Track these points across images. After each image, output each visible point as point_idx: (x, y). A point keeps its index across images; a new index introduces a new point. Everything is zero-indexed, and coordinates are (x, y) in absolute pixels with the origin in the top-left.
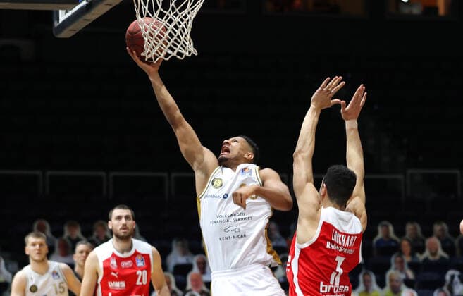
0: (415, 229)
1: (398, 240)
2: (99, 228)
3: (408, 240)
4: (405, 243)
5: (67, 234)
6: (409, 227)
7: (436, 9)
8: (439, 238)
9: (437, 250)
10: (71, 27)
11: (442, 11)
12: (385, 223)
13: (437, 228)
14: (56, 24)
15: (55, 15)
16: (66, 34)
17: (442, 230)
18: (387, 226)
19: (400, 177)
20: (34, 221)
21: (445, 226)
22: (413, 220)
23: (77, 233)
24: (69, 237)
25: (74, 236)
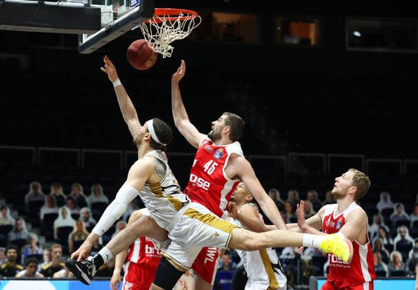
0: (295, 195)
1: (283, 202)
2: (76, 188)
3: (289, 202)
4: (288, 204)
5: (53, 192)
6: (291, 193)
7: (309, 40)
8: (311, 201)
9: (309, 210)
10: (92, 47)
11: (313, 42)
12: (274, 190)
13: (310, 194)
14: (80, 44)
15: (80, 38)
16: (88, 51)
17: (314, 196)
18: (275, 192)
19: (283, 158)
20: (30, 183)
21: (315, 193)
22: (293, 188)
23: (60, 192)
24: (55, 195)
25: (58, 194)
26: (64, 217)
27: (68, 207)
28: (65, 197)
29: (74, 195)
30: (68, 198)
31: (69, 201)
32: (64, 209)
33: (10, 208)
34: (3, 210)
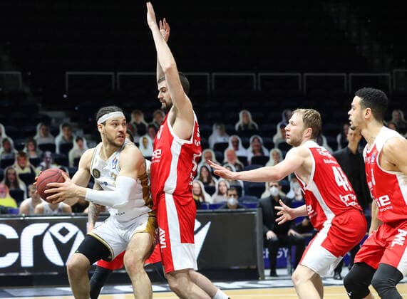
0: (400, 115)
19: (388, 74)
23: (141, 120)
24: (135, 123)
25: (139, 122)
26: (145, 147)
27: (150, 135)
28: (147, 125)
29: (156, 123)
30: (150, 126)
31: (151, 129)
32: (144, 138)
33: (87, 139)
34: (80, 141)
